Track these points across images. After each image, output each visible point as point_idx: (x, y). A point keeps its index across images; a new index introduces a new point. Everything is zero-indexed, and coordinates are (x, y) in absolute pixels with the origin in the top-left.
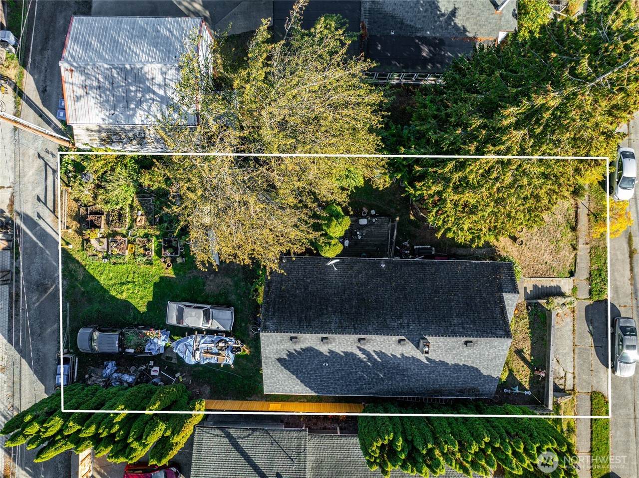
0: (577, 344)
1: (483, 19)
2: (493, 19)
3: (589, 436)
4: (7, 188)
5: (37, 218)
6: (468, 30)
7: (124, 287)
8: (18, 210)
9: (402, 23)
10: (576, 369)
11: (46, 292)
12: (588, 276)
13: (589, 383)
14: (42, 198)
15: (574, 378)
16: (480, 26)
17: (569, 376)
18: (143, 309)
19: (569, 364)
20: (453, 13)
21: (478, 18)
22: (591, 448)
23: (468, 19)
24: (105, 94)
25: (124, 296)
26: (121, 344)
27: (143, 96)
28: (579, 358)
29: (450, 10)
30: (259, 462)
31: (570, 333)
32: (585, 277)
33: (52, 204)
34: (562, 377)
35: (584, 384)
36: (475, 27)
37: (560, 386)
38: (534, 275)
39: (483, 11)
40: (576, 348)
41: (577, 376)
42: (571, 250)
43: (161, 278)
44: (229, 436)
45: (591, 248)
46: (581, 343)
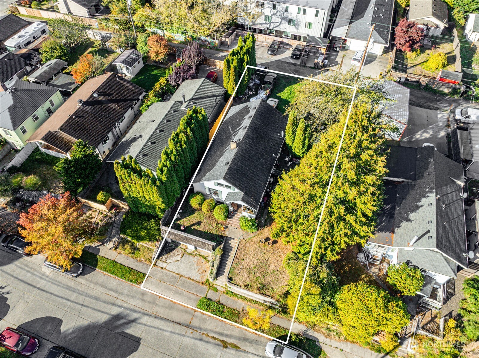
0: (182, 278)
1: (405, 237)
2: (405, 242)
3: (124, 264)
6: (399, 229)
7: (289, 92)
9: (403, 199)
10: (167, 271)
12: (221, 302)
13: (154, 276)
15: (162, 268)
16: (401, 236)
17: (164, 265)
19: (172, 267)
20: (409, 220)
21: (405, 235)
22: (116, 262)
23: (405, 230)
25: (285, 91)
26: (267, 82)
28: (172, 276)
29: (410, 218)
30: (205, 100)
31: (190, 276)
32: (221, 300)
34: (166, 260)
35: (155, 273)
36: (400, 234)
37: (161, 257)
38: (239, 248)
39: (410, 237)
40: (179, 276)
41: (162, 270)
42: (245, 283)
44: (219, 96)
45: (239, 312)
46: (181, 281)
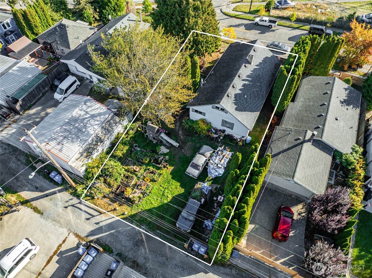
4: (68, 235)
5: (98, 225)
7: (166, 194)
8: (86, 235)
11: (143, 242)
14: (89, 216)
18: (183, 191)
24: (69, 137)
27: (84, 123)
33: (96, 212)
43: (171, 174)
